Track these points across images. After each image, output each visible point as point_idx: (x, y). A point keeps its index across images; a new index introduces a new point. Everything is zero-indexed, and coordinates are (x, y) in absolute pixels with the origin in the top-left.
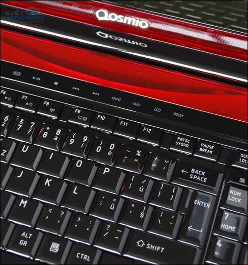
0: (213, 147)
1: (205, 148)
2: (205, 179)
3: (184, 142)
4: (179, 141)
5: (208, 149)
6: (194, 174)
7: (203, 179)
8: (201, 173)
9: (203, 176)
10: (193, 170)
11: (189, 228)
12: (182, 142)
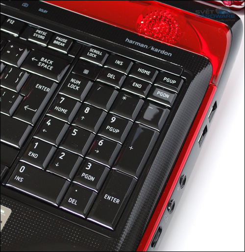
0: (66, 40)
1: (59, 41)
2: (51, 67)
3: (41, 35)
4: (37, 33)
5: (62, 42)
6: (42, 62)
7: (49, 68)
8: (49, 62)
9: (50, 65)
10: (42, 59)
11: (25, 107)
12: (39, 34)
